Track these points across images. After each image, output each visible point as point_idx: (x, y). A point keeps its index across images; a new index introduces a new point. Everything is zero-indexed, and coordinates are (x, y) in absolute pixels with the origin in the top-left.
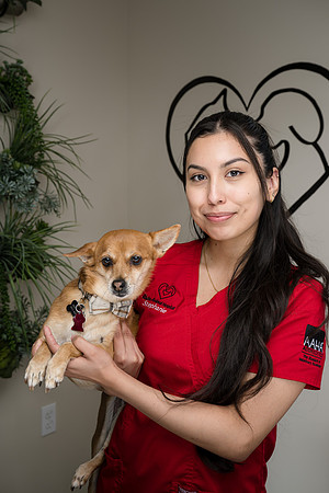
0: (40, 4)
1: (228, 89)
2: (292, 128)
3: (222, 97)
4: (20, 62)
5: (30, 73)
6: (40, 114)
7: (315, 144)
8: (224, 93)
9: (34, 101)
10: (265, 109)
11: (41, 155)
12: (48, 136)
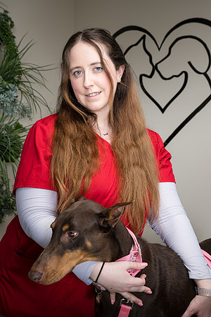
1: (147, 36)
2: (190, 63)
3: (142, 41)
4: (5, 11)
5: (12, 20)
6: (20, 50)
7: (205, 74)
8: (144, 37)
9: (15, 39)
10: (172, 49)
11: (19, 77)
12: (24, 64)
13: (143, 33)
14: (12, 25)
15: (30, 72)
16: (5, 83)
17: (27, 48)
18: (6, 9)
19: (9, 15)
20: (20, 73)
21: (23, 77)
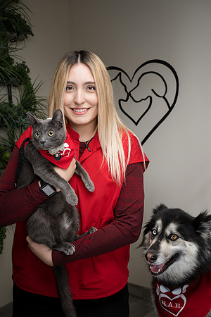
0: (33, 35)
1: (122, 73)
2: (152, 90)
3: (119, 76)
4: (24, 62)
5: (28, 67)
6: (34, 87)
7: (164, 97)
8: (120, 74)
9: (31, 81)
10: (140, 81)
11: (35, 106)
12: (38, 97)
13: (119, 71)
14: (28, 71)
15: (42, 102)
16: (25, 111)
17: (39, 86)
18: (24, 60)
19: (26, 64)
20: (35, 103)
21: (37, 105)
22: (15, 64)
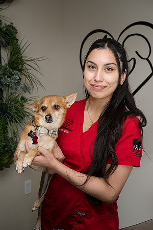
1: (107, 35)
2: (137, 52)
6: (21, 47)
7: (147, 59)
9: (19, 42)
10: (124, 43)
11: (22, 66)
12: (25, 57)
13: (105, 34)
15: (29, 63)
16: (11, 70)
18: (12, 22)
19: (14, 25)
22: (3, 25)
